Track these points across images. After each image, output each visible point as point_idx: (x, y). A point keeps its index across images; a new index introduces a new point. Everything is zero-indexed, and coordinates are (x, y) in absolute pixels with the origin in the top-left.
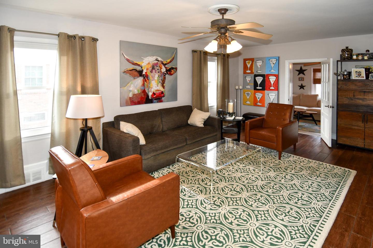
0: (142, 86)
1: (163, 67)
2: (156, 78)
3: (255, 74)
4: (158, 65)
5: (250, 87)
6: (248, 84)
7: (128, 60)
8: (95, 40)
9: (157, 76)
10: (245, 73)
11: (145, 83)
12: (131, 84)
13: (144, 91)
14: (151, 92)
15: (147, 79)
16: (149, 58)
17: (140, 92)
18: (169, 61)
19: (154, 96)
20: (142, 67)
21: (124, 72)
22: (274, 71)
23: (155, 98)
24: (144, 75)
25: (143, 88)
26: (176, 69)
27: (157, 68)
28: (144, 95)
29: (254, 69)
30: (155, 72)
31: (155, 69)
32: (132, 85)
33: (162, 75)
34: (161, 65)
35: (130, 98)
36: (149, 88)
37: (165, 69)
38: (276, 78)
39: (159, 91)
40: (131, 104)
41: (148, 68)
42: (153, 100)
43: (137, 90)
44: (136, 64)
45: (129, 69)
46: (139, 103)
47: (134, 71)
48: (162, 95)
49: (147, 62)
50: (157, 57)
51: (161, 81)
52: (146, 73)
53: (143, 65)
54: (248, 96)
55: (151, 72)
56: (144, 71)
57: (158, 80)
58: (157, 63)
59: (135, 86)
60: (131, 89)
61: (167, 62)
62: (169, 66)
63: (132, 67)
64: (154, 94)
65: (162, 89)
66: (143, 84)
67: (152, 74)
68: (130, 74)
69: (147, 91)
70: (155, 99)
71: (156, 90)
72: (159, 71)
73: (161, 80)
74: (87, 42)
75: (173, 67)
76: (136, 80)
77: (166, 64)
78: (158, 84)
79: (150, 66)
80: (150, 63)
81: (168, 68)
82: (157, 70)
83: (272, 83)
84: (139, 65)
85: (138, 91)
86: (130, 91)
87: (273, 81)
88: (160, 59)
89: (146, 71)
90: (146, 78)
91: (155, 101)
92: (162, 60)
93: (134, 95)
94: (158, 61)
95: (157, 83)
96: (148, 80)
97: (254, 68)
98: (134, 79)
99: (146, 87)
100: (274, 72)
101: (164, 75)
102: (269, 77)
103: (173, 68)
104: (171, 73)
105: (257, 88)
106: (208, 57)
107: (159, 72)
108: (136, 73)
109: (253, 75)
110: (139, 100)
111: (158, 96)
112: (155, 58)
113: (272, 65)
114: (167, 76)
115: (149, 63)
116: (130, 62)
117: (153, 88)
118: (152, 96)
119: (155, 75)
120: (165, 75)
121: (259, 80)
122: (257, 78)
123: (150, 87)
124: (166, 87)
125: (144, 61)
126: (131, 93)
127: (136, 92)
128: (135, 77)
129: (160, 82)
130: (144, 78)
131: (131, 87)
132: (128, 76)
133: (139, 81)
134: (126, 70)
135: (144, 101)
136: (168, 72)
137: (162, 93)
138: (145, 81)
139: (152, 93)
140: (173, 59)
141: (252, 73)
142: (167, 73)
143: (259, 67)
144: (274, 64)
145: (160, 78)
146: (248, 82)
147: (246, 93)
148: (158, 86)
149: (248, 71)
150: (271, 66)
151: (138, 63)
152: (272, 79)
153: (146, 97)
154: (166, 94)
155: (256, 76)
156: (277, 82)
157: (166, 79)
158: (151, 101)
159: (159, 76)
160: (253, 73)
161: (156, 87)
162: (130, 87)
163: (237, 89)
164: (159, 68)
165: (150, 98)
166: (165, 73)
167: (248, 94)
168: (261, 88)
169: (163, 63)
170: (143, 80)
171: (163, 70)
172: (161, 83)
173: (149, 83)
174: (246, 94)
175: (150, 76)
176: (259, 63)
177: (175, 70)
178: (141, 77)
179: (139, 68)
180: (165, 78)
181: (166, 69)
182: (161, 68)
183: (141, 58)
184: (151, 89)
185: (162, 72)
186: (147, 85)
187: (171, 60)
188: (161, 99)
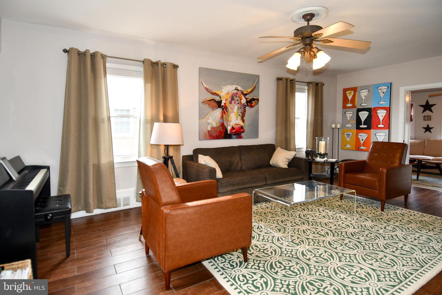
0: (220, 119)
1: (243, 98)
2: (235, 110)
3: (358, 109)
4: (238, 96)
5: (352, 125)
6: (348, 122)
7: (207, 89)
8: (175, 67)
9: (236, 108)
10: (344, 107)
11: (224, 115)
12: (210, 115)
13: (223, 125)
14: (230, 126)
15: (225, 111)
16: (228, 87)
17: (218, 125)
18: (249, 90)
19: (233, 131)
20: (220, 97)
21: (203, 102)
22: (385, 103)
23: (234, 134)
24: (223, 106)
25: (221, 121)
26: (258, 100)
27: (237, 98)
28: (223, 128)
29: (356, 102)
30: (234, 102)
31: (234, 99)
32: (211, 117)
33: (242, 107)
34: (240, 95)
35: (209, 131)
36: (228, 122)
38: (386, 111)
39: (238, 126)
40: (209, 137)
41: (227, 99)
42: (232, 135)
43: (215, 123)
44: (215, 94)
45: (208, 99)
46: (217, 138)
47: (213, 101)
48: (242, 130)
49: (226, 92)
50: (237, 86)
51: (241, 114)
52: (225, 104)
53: (222, 94)
54: (348, 137)
55: (231, 103)
56: (222, 102)
58: (237, 93)
59: (214, 118)
60: (210, 121)
61: (247, 91)
62: (249, 97)
63: (211, 97)
64: (233, 128)
65: (241, 123)
66: (221, 117)
67: (231, 105)
68: (209, 105)
69: (225, 125)
70: (235, 135)
71: (235, 124)
72: (239, 102)
73: (241, 112)
74: (169, 69)
75: (254, 98)
76: (215, 111)
77: (246, 94)
79: (229, 96)
80: (230, 92)
81: (249, 99)
82: (236, 101)
83: (381, 119)
84: (217, 95)
85: (217, 124)
86: (208, 123)
87: (382, 116)
88: (240, 88)
89: (225, 102)
91: (234, 136)
93: (212, 128)
94: (238, 90)
95: (236, 116)
97: (356, 99)
98: (213, 110)
99: (225, 120)
100: (383, 103)
101: (244, 106)
102: (377, 112)
103: (253, 99)
104: (252, 105)
105: (361, 126)
106: (297, 86)
107: (238, 104)
108: (215, 104)
109: (355, 110)
110: (218, 134)
111: (238, 132)
112: (234, 87)
113: (382, 95)
114: (247, 108)
115: (228, 93)
116: (209, 92)
117: (232, 122)
118: (231, 130)
119: (234, 106)
120: (245, 108)
121: (364, 115)
122: (361, 114)
123: (229, 120)
124: (246, 121)
125: (223, 90)
126: (210, 125)
127: (215, 125)
128: (213, 108)
129: (239, 115)
130: (223, 109)
131: (210, 119)
132: (206, 107)
134: (205, 100)
135: (223, 136)
137: (242, 127)
138: (223, 113)
139: (231, 127)
140: (255, 88)
141: (354, 106)
142: (248, 105)
143: (364, 98)
144: (384, 93)
145: (240, 111)
146: (349, 119)
147: (345, 133)
148: (237, 120)
149: (349, 105)
150: (380, 96)
151: (217, 93)
152: (381, 114)
153: (225, 131)
154: (246, 129)
155: (359, 110)
156: (388, 117)
157: (246, 112)
158: (230, 137)
159: (238, 108)
160: (356, 107)
161: (235, 121)
162: (208, 119)
163: (333, 128)
164: (239, 99)
165: (229, 133)
166: (245, 105)
167: (348, 135)
168: (366, 126)
169: (242, 93)
170: (222, 111)
171: (243, 101)
172: (241, 116)
173: (228, 116)
174: (346, 135)
175: (229, 108)
176: (364, 94)
177: (256, 101)
178: (219, 108)
179: (217, 99)
180: (245, 110)
181: (246, 100)
182: (241, 99)
183: (220, 86)
184: (230, 122)
185: (242, 104)
186: (226, 118)
187: (252, 90)
188: (240, 135)
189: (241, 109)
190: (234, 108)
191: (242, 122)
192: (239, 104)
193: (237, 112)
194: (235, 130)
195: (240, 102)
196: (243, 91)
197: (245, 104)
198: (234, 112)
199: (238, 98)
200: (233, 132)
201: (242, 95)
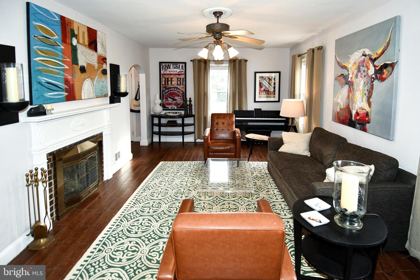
0: (347, 98)
1: (371, 66)
2: (361, 88)
4: (365, 64)
7: (338, 63)
9: (362, 83)
11: (350, 94)
12: (339, 94)
13: (348, 107)
14: (355, 109)
15: (351, 89)
16: (356, 54)
17: (345, 107)
18: (379, 51)
20: (348, 71)
21: (336, 79)
23: (358, 121)
25: (347, 101)
26: (392, 65)
28: (349, 112)
30: (360, 75)
31: (360, 71)
32: (340, 96)
33: (369, 81)
34: (368, 62)
35: (338, 112)
36: (353, 103)
37: (374, 68)
39: (363, 111)
40: (338, 120)
41: (354, 71)
42: (356, 124)
44: (344, 67)
45: (339, 74)
46: (343, 123)
47: (342, 76)
48: (367, 119)
49: (354, 61)
50: (365, 49)
51: (367, 93)
52: (351, 78)
53: (350, 66)
55: (357, 76)
56: (349, 76)
57: (363, 91)
58: (364, 60)
59: (342, 97)
60: (339, 101)
61: (377, 54)
62: (379, 63)
64: (357, 114)
65: (366, 108)
66: (347, 96)
67: (358, 80)
68: (339, 81)
69: (351, 107)
70: (359, 124)
71: (360, 108)
73: (367, 90)
75: (387, 62)
76: (343, 89)
77: (376, 59)
78: (362, 98)
79: (356, 67)
80: (357, 61)
81: (378, 66)
82: (363, 73)
84: (346, 68)
86: (338, 103)
88: (368, 52)
89: (351, 76)
90: (351, 87)
91: (358, 125)
92: (370, 53)
93: (341, 109)
94: (365, 56)
95: (362, 96)
96: (353, 89)
98: (342, 87)
99: (351, 101)
101: (372, 80)
103: (385, 66)
104: (383, 76)
110: (344, 118)
111: (362, 120)
112: (361, 51)
115: (355, 63)
116: (340, 66)
117: (357, 103)
119: (360, 81)
120: (372, 82)
124: (372, 105)
125: (350, 61)
126: (339, 106)
128: (342, 85)
129: (365, 94)
131: (339, 99)
133: (345, 90)
135: (348, 122)
136: (378, 76)
137: (367, 114)
138: (350, 91)
139: (355, 112)
140: (388, 44)
142: (376, 78)
145: (366, 88)
148: (362, 101)
151: (345, 65)
153: (350, 116)
158: (354, 125)
159: (364, 84)
161: (360, 103)
162: (338, 98)
164: (366, 70)
165: (353, 119)
166: (373, 78)
169: (371, 59)
170: (349, 89)
171: (371, 72)
172: (367, 96)
173: (353, 95)
175: (355, 84)
177: (389, 69)
178: (346, 85)
179: (345, 72)
180: (372, 86)
182: (368, 69)
183: (348, 56)
184: (355, 104)
185: (369, 76)
186: (352, 98)
187: (384, 49)
188: (364, 125)
189: (367, 84)
190: (360, 84)
191: (367, 105)
192: (366, 77)
193: (363, 89)
194: (359, 117)
195: (367, 74)
196: (372, 55)
197: (374, 76)
198: (360, 89)
199: (365, 67)
200: (357, 120)
201: (370, 62)
